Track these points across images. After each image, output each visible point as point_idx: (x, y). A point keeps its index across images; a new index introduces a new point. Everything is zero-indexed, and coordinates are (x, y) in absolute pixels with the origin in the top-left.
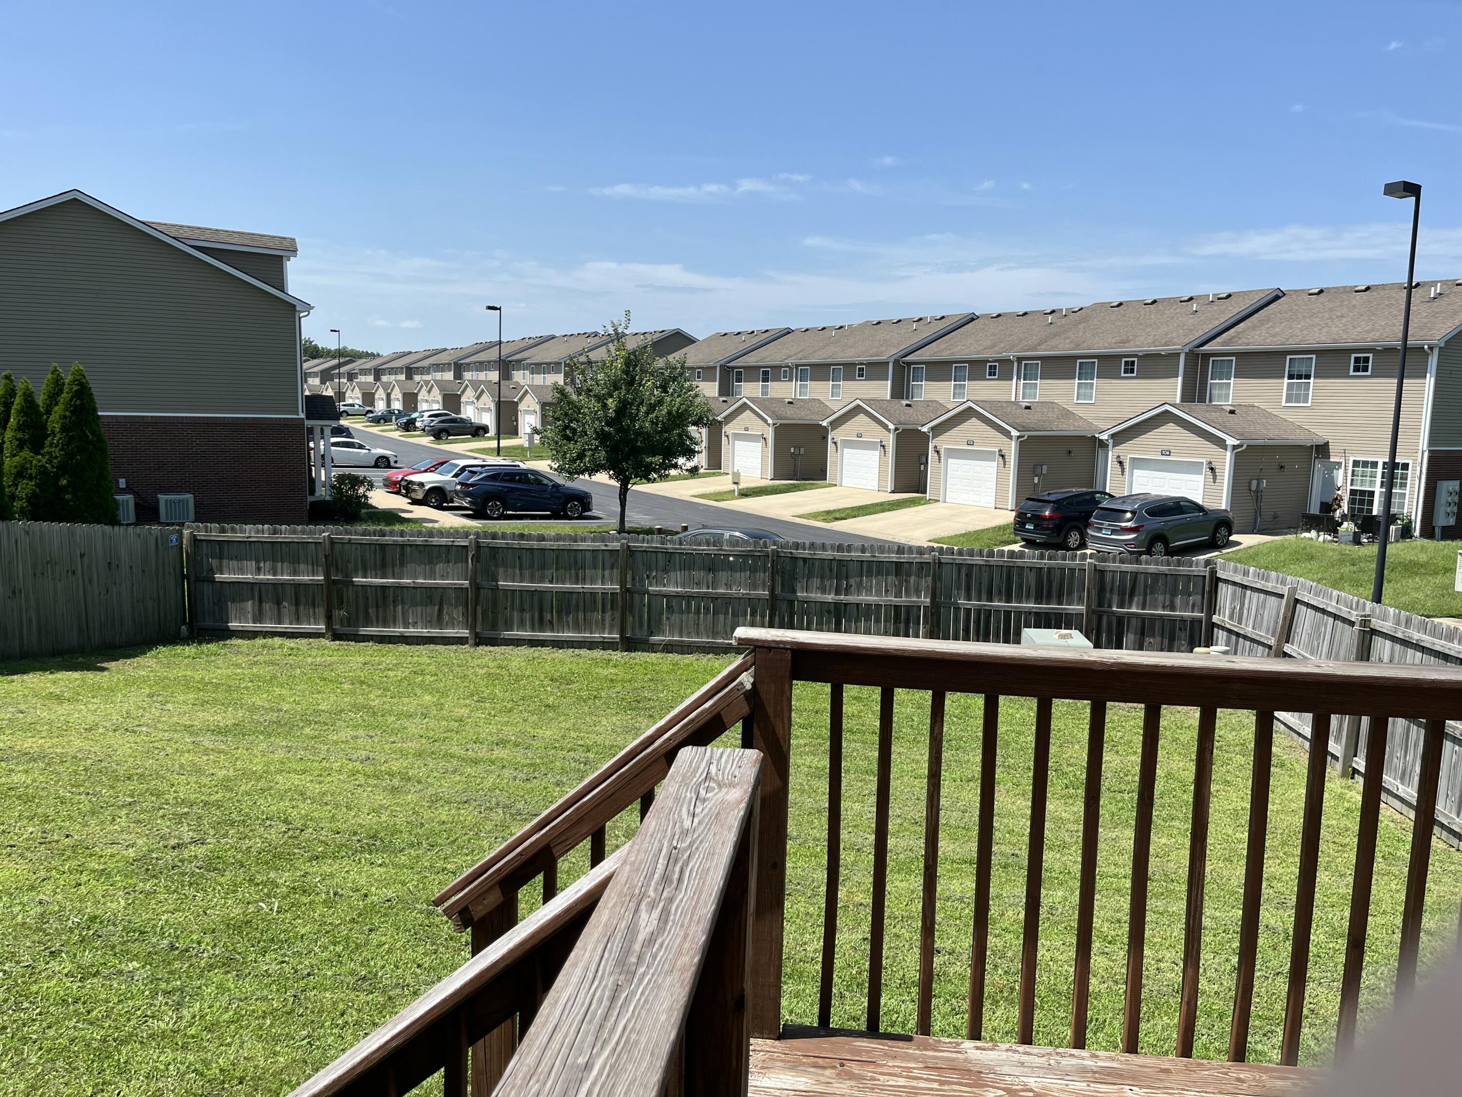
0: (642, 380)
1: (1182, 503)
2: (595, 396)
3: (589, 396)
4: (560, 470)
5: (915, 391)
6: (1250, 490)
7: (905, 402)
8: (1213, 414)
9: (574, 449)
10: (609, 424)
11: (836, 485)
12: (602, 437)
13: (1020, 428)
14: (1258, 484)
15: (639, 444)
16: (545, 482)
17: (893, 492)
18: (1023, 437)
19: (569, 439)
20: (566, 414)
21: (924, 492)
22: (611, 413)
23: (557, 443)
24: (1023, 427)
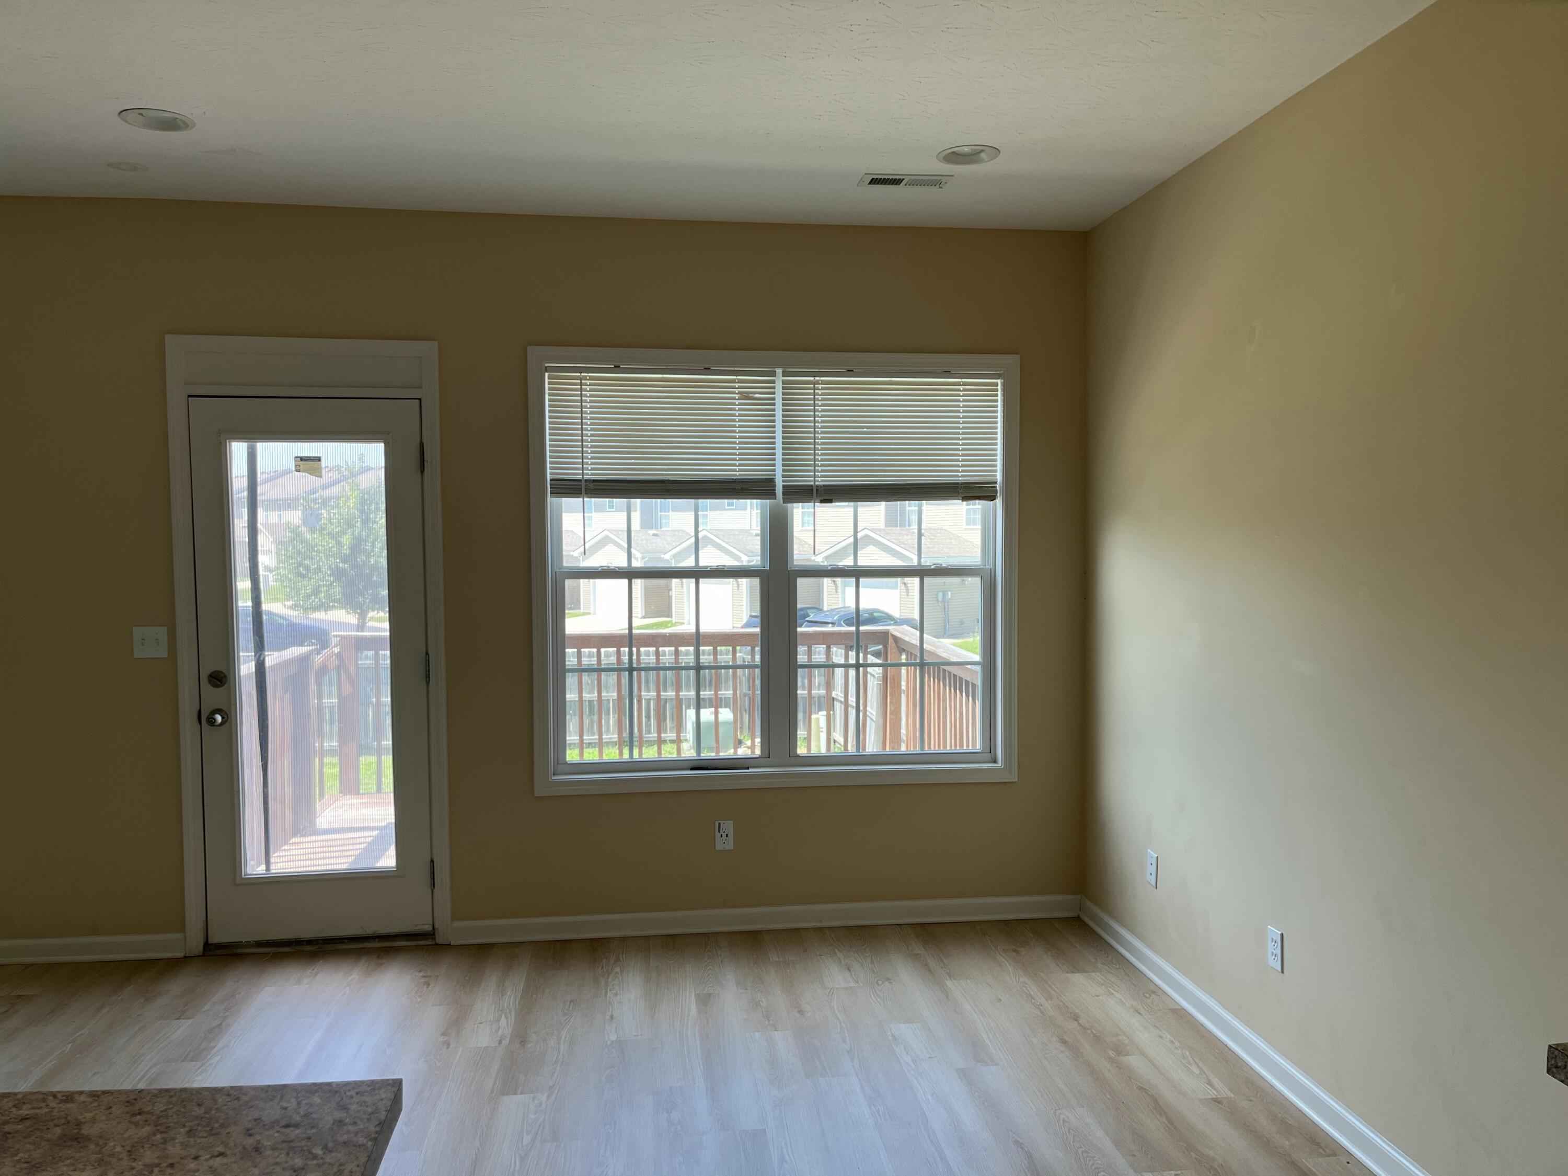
0: (376, 518)
1: (875, 614)
2: (329, 534)
3: (321, 534)
4: (294, 607)
5: (663, 521)
6: (938, 601)
7: (651, 532)
8: (905, 537)
9: (307, 586)
10: (344, 560)
11: (589, 614)
12: (338, 574)
13: (750, 554)
14: (944, 596)
15: (375, 578)
16: (280, 621)
17: (644, 617)
18: (753, 561)
19: (303, 576)
20: (299, 553)
21: (669, 615)
22: (346, 550)
23: (290, 580)
24: (752, 552)
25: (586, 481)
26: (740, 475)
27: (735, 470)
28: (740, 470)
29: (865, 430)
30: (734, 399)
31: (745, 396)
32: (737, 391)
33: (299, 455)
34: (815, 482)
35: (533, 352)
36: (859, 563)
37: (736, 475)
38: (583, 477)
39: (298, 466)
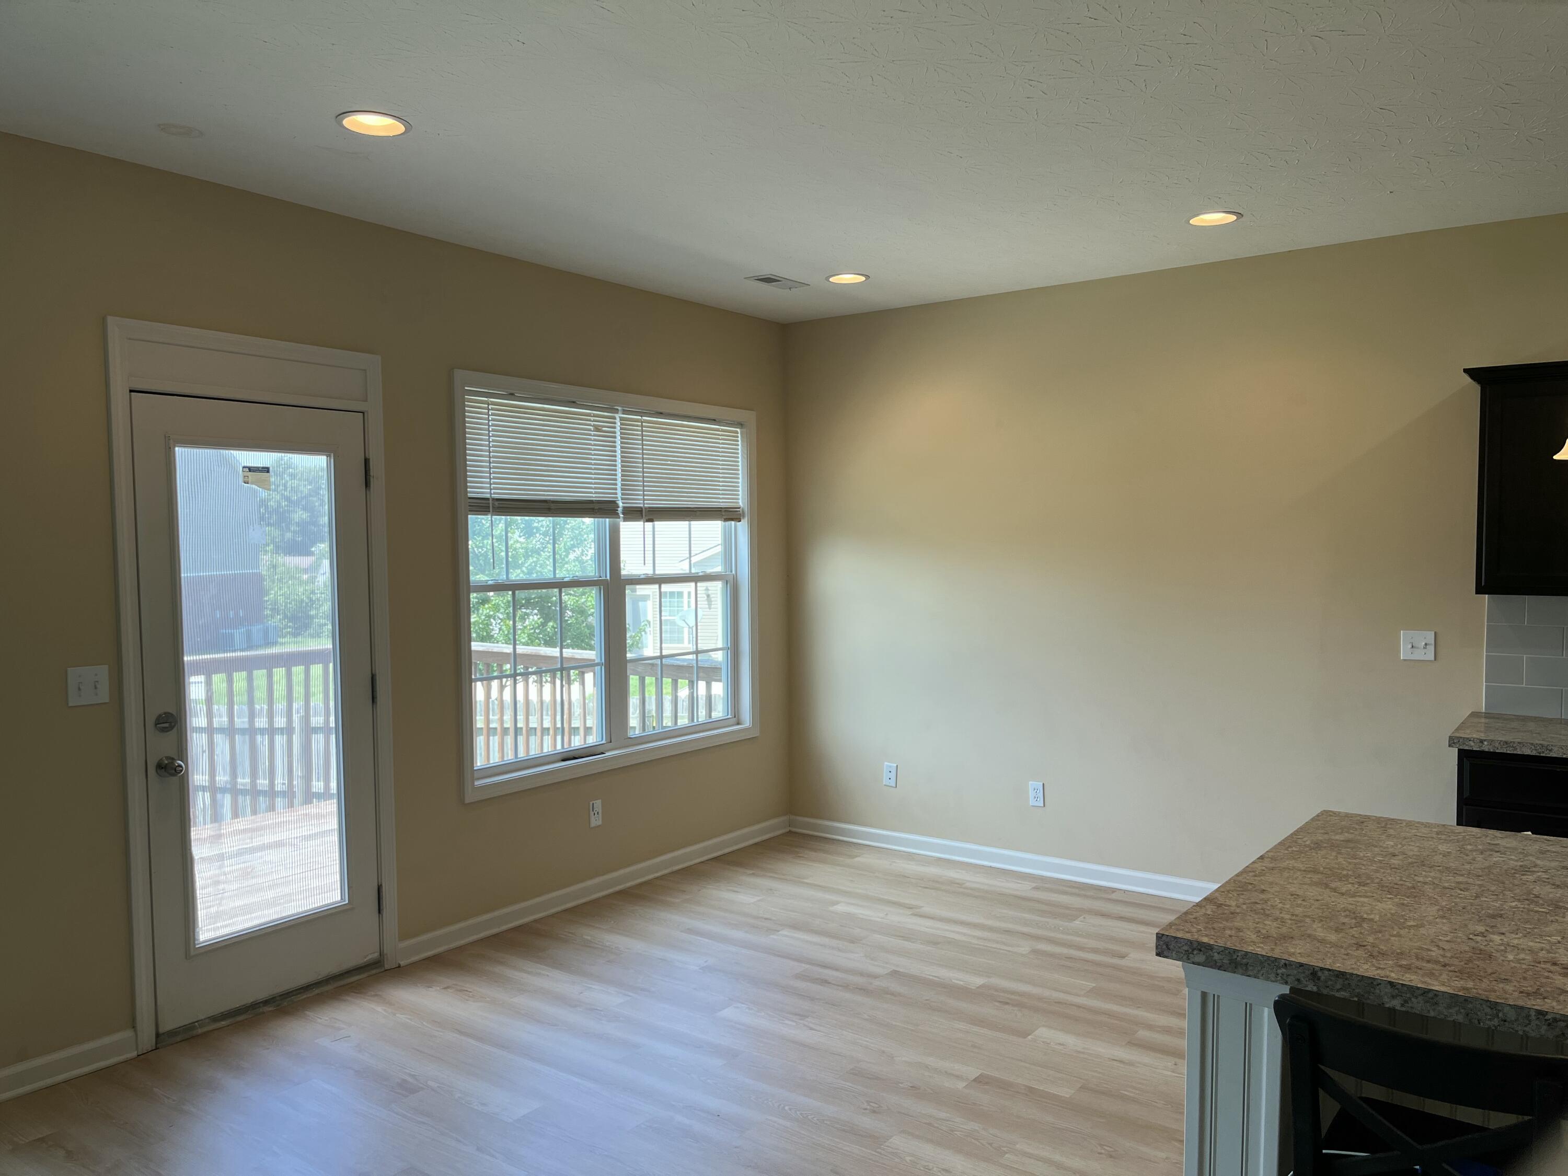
25: (494, 499)
26: (595, 497)
27: (591, 493)
28: (596, 493)
29: (669, 462)
30: (590, 430)
31: (597, 429)
32: (592, 423)
33: (248, 465)
34: (644, 504)
35: (459, 374)
36: (657, 572)
37: (592, 497)
38: (491, 496)
39: (246, 477)
